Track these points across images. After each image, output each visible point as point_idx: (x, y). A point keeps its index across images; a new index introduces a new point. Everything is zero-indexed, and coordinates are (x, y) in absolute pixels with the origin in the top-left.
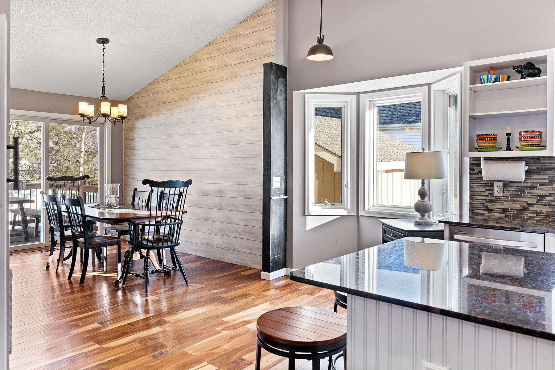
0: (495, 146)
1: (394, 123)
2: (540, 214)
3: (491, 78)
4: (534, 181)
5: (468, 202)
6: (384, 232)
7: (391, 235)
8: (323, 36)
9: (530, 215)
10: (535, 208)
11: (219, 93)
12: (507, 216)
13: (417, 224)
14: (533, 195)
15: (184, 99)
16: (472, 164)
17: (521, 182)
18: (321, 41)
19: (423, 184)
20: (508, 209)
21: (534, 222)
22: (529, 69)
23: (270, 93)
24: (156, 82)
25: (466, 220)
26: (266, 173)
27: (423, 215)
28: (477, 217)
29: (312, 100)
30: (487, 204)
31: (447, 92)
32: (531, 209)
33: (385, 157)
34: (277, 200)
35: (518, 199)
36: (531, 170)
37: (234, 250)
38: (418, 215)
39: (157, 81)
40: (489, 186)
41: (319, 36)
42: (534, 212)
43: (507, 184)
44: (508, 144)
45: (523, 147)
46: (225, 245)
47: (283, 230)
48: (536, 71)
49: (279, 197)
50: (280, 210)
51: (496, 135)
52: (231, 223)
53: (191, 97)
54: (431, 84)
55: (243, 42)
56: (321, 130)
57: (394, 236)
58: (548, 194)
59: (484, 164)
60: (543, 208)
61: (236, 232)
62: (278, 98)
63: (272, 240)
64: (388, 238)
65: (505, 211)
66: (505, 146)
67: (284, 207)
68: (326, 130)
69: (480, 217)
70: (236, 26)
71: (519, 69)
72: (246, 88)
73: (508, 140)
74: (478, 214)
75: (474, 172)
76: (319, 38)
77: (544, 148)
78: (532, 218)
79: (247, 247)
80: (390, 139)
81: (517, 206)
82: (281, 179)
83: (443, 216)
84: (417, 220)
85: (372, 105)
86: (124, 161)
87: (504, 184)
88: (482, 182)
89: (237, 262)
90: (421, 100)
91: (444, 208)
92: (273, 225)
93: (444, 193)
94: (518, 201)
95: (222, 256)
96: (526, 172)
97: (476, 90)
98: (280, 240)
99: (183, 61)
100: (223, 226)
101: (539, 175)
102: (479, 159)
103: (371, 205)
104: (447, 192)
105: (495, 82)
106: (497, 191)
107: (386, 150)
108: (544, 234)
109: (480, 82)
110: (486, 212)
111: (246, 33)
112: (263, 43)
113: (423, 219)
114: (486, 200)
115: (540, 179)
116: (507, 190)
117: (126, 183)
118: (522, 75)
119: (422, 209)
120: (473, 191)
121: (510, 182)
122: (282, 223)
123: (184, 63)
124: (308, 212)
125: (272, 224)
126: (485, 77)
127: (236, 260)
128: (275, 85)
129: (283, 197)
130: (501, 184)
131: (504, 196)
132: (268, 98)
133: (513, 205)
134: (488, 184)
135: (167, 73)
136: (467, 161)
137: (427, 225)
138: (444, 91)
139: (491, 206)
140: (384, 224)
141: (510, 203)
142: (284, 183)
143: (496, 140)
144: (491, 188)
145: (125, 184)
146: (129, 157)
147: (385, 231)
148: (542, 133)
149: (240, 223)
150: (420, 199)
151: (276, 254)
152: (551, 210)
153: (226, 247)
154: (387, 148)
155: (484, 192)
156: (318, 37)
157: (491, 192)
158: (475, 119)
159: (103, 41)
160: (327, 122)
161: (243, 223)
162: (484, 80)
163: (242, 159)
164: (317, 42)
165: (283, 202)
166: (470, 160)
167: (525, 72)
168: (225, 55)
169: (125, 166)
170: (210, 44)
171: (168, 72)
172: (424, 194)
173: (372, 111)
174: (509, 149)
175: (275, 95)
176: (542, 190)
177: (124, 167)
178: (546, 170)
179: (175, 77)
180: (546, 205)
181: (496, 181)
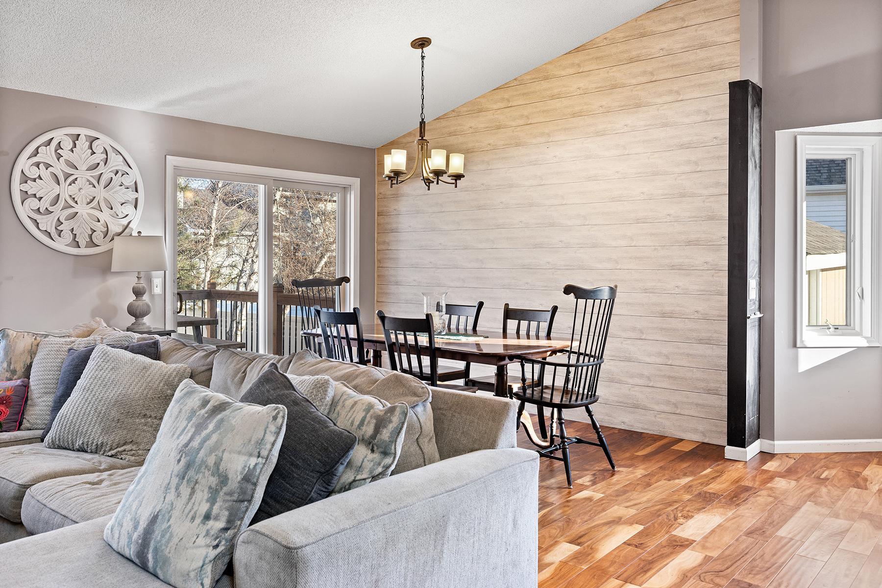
11: (598, 134)
15: (517, 145)
24: (451, 116)
29: (808, 146)
37: (636, 407)
39: (454, 114)
46: (616, 399)
52: (629, 360)
53: (534, 141)
55: (656, 46)
61: (641, 376)
70: (640, 17)
72: (665, 125)
79: (668, 403)
86: (377, 252)
89: (642, 429)
95: (606, 418)
99: (515, 79)
100: (610, 365)
111: (663, 29)
112: (703, 46)
117: (381, 289)
122: (757, 361)
123: (516, 83)
124: (802, 342)
127: (641, 425)
135: (478, 100)
145: (378, 293)
146: (389, 245)
149: (648, 360)
153: (617, 402)
159: (422, 43)
161: (658, 360)
163: (655, 249)
168: (615, 69)
169: (379, 261)
170: (578, 50)
171: (479, 97)
177: (376, 263)
179: (495, 107)
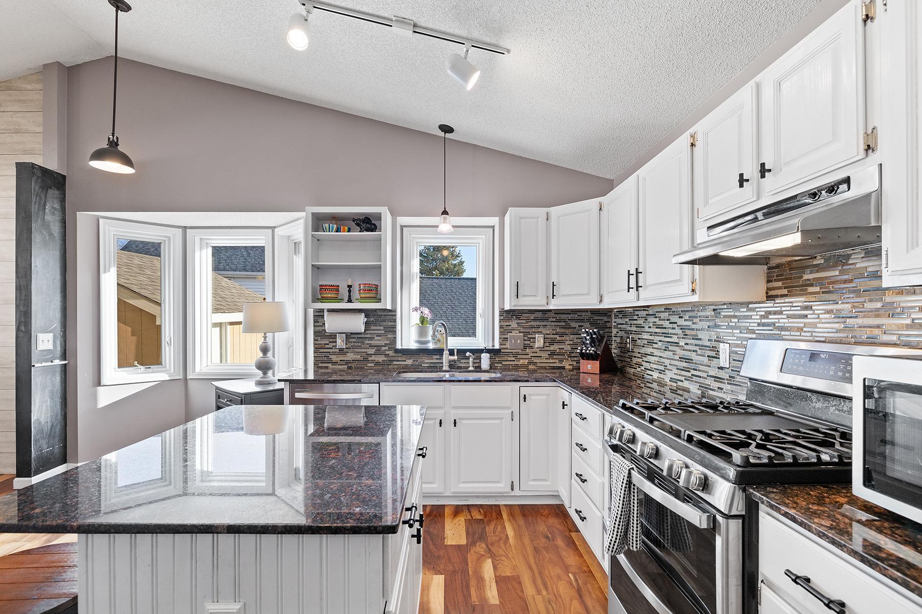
0: (337, 298)
1: (247, 271)
2: (377, 363)
3: (333, 228)
4: (372, 332)
5: (313, 355)
6: (218, 397)
7: (226, 400)
8: (117, 138)
9: (369, 365)
10: (373, 358)
12: (349, 368)
13: (259, 383)
14: (371, 346)
16: (316, 316)
17: (360, 334)
18: (113, 144)
19: (265, 338)
20: (350, 360)
21: (372, 371)
22: (367, 223)
23: (30, 209)
25: (311, 376)
26: (23, 328)
27: (265, 373)
28: (321, 371)
29: (110, 228)
30: (331, 357)
31: (292, 238)
32: (370, 359)
33: (229, 307)
34: (46, 368)
35: (359, 350)
36: (369, 321)
38: (260, 373)
40: (333, 338)
41: (111, 137)
42: (372, 361)
43: (349, 336)
44: (350, 296)
45: (363, 299)
47: (59, 411)
48: (373, 226)
49: (50, 364)
50: (52, 382)
51: (338, 286)
54: (275, 227)
56: (140, 272)
57: (229, 401)
58: (383, 344)
59: (327, 315)
60: (379, 357)
62: (46, 217)
63: (35, 428)
64: (222, 403)
65: (347, 363)
66: (346, 299)
67: (61, 377)
68: (148, 272)
69: (323, 371)
71: (358, 222)
73: (350, 291)
74: (321, 368)
75: (318, 324)
76: (111, 140)
77: (379, 300)
78: (371, 368)
80: (238, 287)
81: (358, 357)
82: (55, 337)
83: (290, 372)
84: (258, 379)
85: (204, 244)
87: (346, 335)
88: (326, 334)
90: (264, 245)
91: (290, 363)
92: (37, 405)
93: (290, 346)
94: (358, 352)
96: (365, 324)
97: (319, 239)
98: (52, 425)
101: (376, 326)
102: (322, 310)
103: (204, 364)
104: (293, 346)
105: (337, 232)
106: (340, 343)
107: (233, 300)
108: (379, 383)
109: (323, 231)
110: (330, 365)
112: (18, 132)
113: (265, 378)
114: (330, 352)
115: (377, 330)
116: (349, 342)
118: (361, 228)
119: (264, 367)
120: (318, 344)
121: (351, 333)
122: (58, 400)
124: (106, 381)
125: (35, 404)
126: (327, 225)
128: (40, 197)
129: (58, 362)
130: (344, 335)
131: (346, 348)
132: (26, 215)
133: (355, 357)
134: (332, 336)
136: (311, 312)
137: (269, 383)
138: (289, 237)
139: (334, 358)
140: (217, 388)
141: (352, 354)
142: (61, 342)
143: (339, 291)
144: (334, 340)
147: (219, 395)
148: (378, 286)
150: (261, 355)
151: (45, 446)
152: (386, 359)
154: (233, 297)
155: (328, 344)
156: (109, 138)
157: (334, 344)
158: (318, 268)
160: (151, 262)
162: (326, 229)
164: (107, 145)
165: (59, 370)
166: (314, 312)
167: (363, 225)
172: (266, 348)
173: (204, 251)
174: (350, 301)
175: (40, 213)
176: (379, 340)
178: (382, 322)
180: (382, 354)
181: (338, 333)
